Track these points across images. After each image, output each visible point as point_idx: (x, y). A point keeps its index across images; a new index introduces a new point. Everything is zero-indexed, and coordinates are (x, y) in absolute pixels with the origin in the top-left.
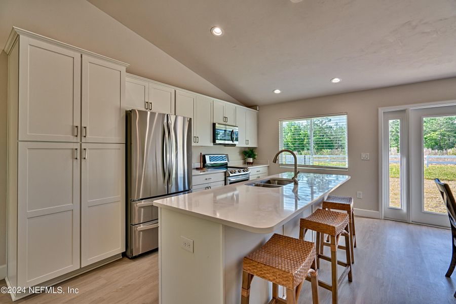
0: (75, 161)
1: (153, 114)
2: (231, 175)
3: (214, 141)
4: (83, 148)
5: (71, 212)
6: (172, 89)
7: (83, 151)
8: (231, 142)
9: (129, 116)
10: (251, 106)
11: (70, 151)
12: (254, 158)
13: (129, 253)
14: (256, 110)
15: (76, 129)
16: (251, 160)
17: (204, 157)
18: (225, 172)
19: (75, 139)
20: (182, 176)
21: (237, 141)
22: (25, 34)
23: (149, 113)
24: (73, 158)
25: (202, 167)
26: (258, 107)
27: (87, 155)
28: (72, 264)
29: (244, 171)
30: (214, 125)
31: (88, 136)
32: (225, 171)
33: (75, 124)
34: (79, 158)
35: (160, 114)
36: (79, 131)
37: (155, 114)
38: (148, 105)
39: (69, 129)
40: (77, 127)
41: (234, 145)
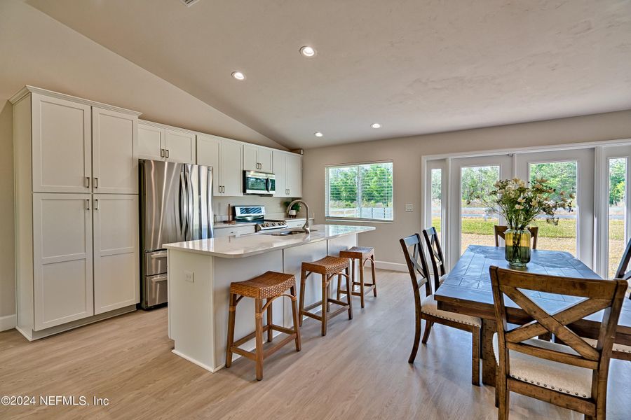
0: (87, 211)
1: (171, 165)
2: (262, 228)
3: (244, 191)
4: (94, 198)
5: (83, 261)
6: (192, 134)
7: (95, 203)
8: (265, 192)
9: (142, 166)
10: (294, 149)
11: (82, 202)
12: (298, 210)
13: (144, 305)
14: (300, 154)
15: (87, 180)
16: (294, 212)
17: (234, 209)
18: (256, 226)
19: (86, 191)
20: (207, 227)
21: (274, 190)
22: (38, 92)
23: (166, 163)
24: (85, 208)
25: (231, 219)
26: (302, 151)
27: (99, 205)
28: (86, 310)
29: (280, 225)
30: (244, 172)
31: (99, 187)
32: (255, 223)
33: (86, 176)
34: (90, 208)
35: (179, 164)
36: (91, 182)
37: (173, 164)
38: (164, 153)
39: (81, 180)
40: (88, 178)
41: (271, 195)
